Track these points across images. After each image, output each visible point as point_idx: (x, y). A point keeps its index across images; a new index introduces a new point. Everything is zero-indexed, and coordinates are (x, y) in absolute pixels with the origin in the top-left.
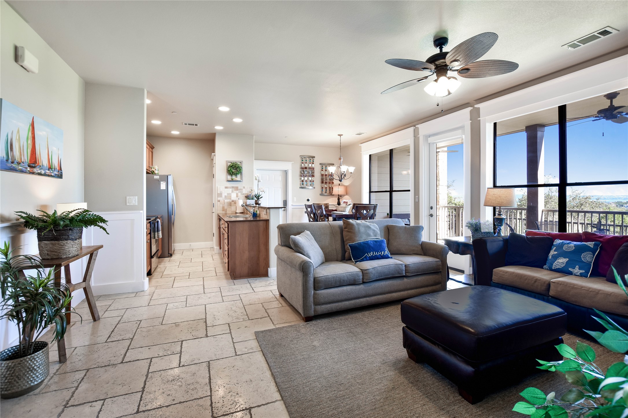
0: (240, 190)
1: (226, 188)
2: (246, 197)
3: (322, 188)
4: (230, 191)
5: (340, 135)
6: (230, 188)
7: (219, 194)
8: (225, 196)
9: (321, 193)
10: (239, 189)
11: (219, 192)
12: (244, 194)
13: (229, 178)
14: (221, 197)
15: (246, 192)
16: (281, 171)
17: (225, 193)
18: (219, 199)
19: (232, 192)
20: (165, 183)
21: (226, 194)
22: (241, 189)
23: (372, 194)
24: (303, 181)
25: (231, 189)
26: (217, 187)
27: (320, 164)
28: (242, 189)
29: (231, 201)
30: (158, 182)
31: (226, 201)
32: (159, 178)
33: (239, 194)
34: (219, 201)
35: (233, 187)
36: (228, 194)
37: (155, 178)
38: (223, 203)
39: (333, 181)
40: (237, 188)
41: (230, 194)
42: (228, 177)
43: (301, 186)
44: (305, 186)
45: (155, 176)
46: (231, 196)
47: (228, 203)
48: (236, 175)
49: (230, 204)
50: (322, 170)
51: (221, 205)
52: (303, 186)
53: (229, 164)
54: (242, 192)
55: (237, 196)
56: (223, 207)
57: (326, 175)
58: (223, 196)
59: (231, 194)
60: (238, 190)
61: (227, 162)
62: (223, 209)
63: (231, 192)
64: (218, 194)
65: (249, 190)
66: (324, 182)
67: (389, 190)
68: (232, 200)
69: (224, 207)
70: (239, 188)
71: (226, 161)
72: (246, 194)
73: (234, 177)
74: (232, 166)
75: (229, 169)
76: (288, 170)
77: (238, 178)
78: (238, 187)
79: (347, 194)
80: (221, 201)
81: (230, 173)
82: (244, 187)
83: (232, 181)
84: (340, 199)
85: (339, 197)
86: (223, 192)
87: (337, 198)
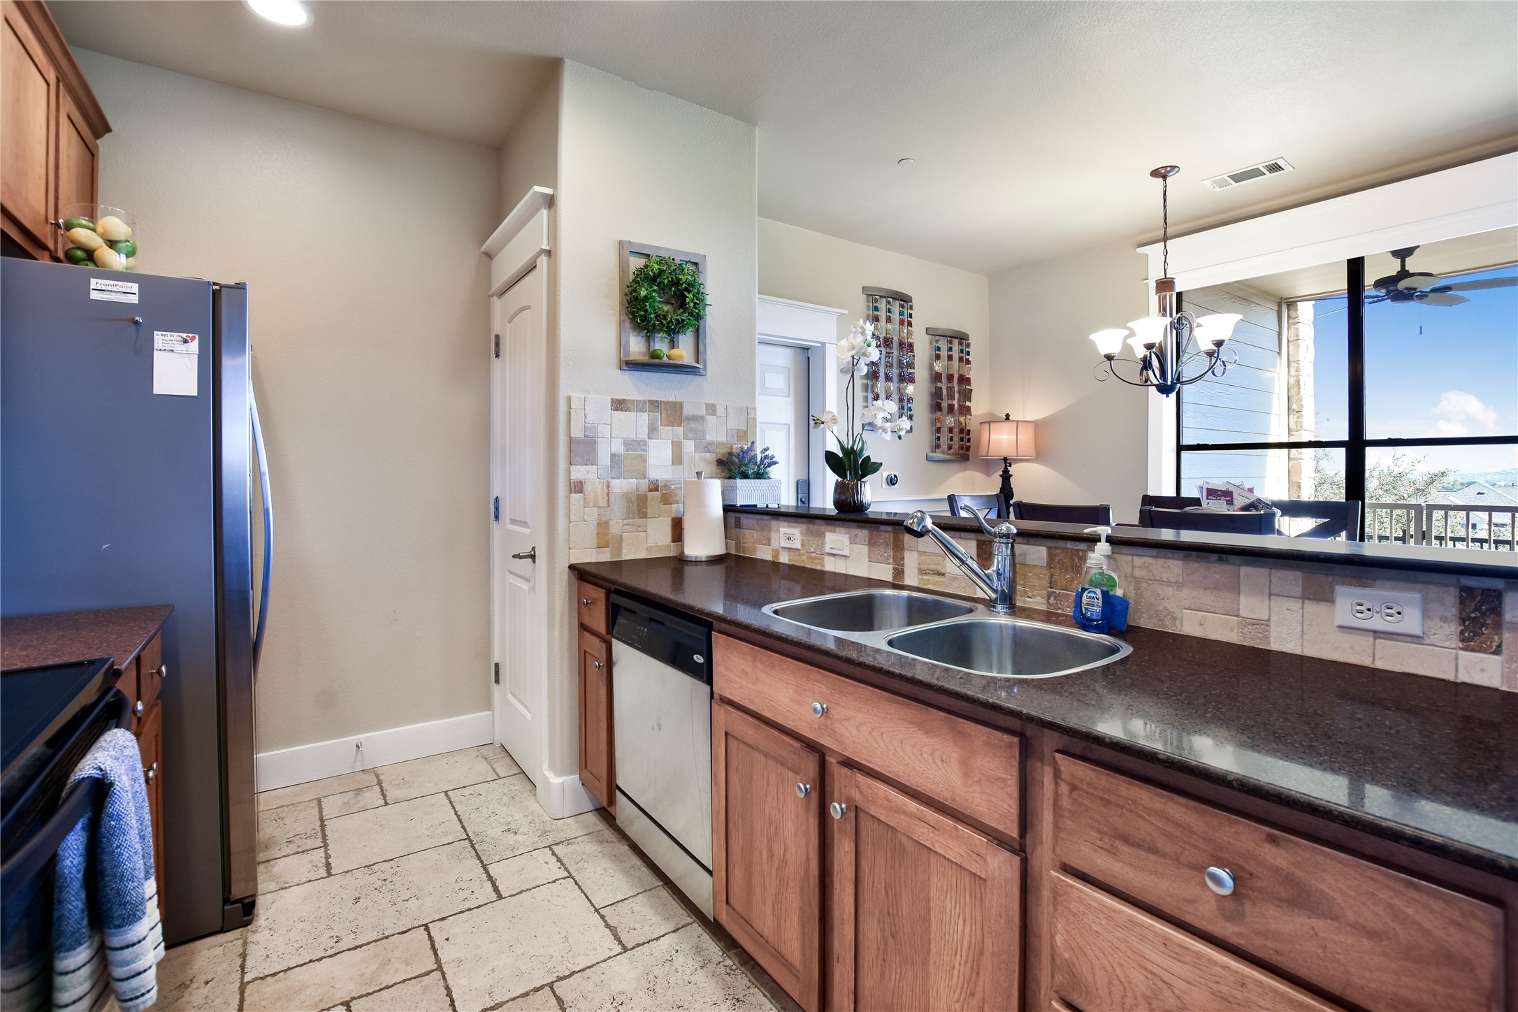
0: (692, 425)
1: (619, 405)
2: (720, 462)
3: (938, 430)
4: (636, 424)
5: (1161, 173)
6: (640, 406)
7: (579, 442)
8: (613, 456)
9: (929, 451)
10: (688, 419)
11: (577, 433)
12: (711, 444)
13: (636, 346)
14: (591, 459)
15: (722, 438)
17: (612, 437)
18: (579, 472)
19: (652, 430)
20: (194, 346)
21: (618, 447)
22: (695, 418)
23: (1184, 454)
25: (645, 416)
26: (569, 399)
27: (928, 330)
28: (702, 418)
29: (644, 484)
30: (130, 327)
31: (621, 485)
32: (134, 299)
33: (689, 446)
34: (578, 487)
35: (655, 405)
36: (628, 444)
37: (94, 295)
38: (602, 503)
39: (968, 404)
40: (673, 413)
41: (639, 442)
42: (627, 343)
45: (94, 283)
46: (644, 460)
47: (627, 497)
48: (673, 331)
49: (639, 506)
50: (938, 357)
51: (592, 515)
53: (635, 262)
54: (703, 432)
55: (677, 459)
56: (603, 526)
57: (950, 378)
58: (604, 458)
59: (646, 444)
60: (679, 425)
61: (626, 249)
62: (604, 536)
63: (643, 435)
64: (571, 440)
65: (735, 423)
66: (945, 405)
67: (1345, 437)
68: (651, 482)
69: (607, 523)
70: (687, 411)
71: (621, 243)
72: (720, 444)
73: (661, 344)
74: (654, 279)
75: (643, 293)
76: (823, 344)
77: (684, 351)
78: (681, 405)
79: (1040, 455)
80: (588, 488)
81: (645, 319)
82: (712, 409)
83: (653, 364)
84: (1012, 476)
85: (1006, 466)
86: (604, 431)
87: (1001, 473)
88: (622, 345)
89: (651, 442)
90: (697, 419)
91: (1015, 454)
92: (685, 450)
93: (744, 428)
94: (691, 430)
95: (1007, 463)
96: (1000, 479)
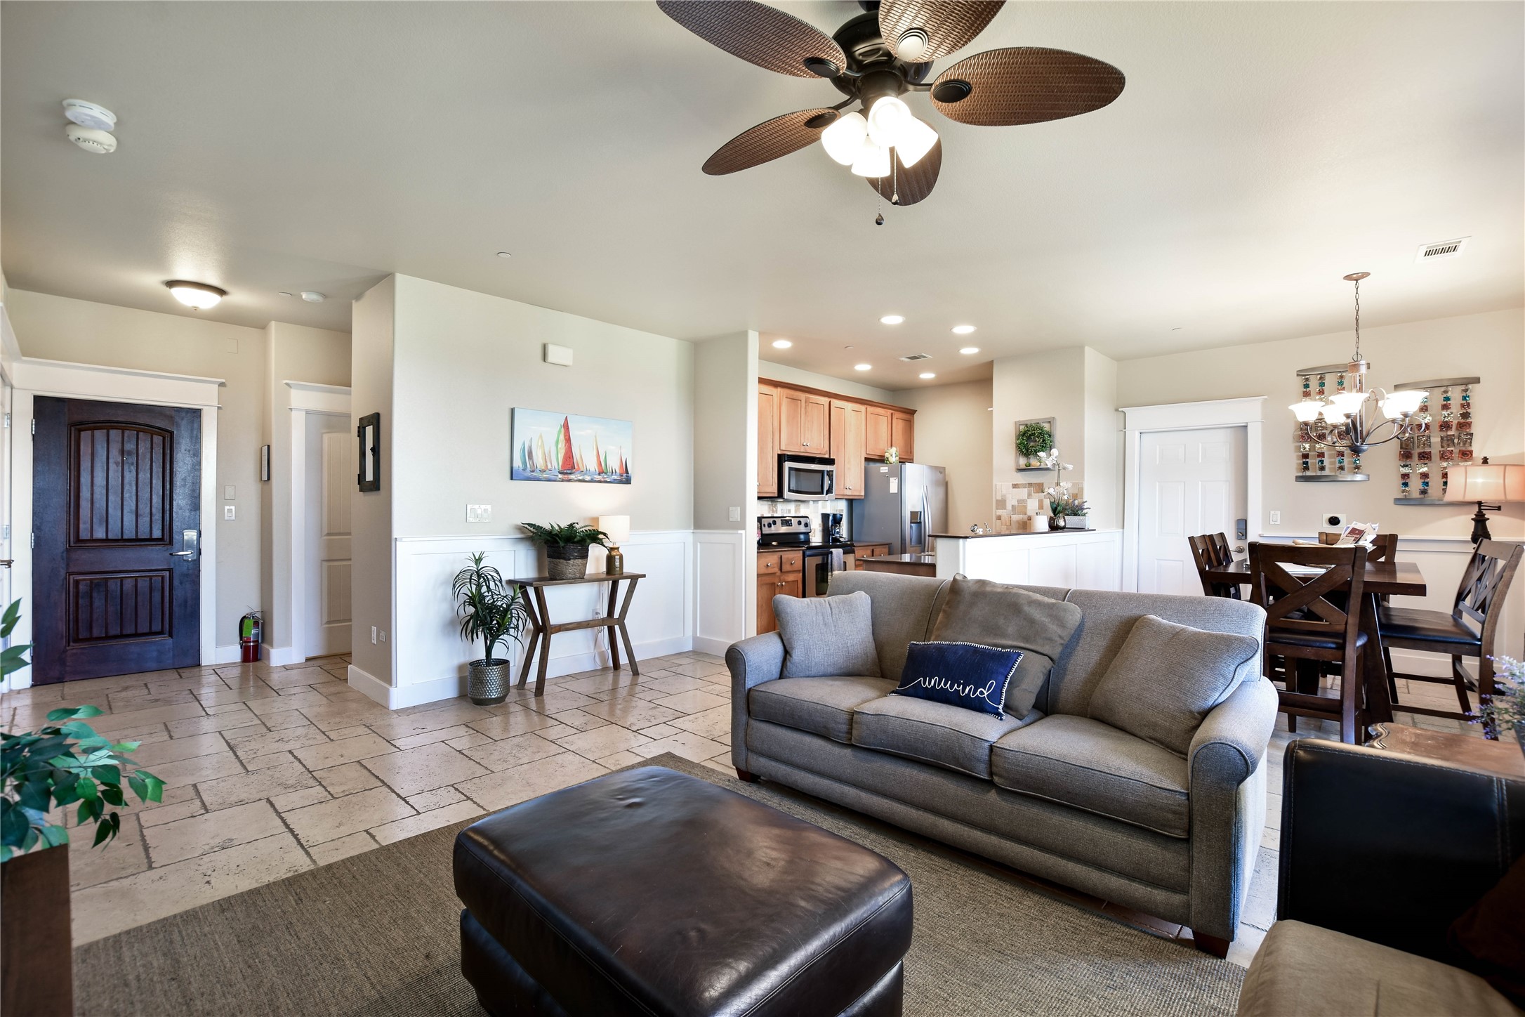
0: (1048, 492)
1: (1015, 486)
3: (1406, 476)
4: (1023, 493)
5: (1355, 278)
6: (1024, 486)
7: (1000, 500)
8: (1013, 506)
9: (1401, 496)
10: (1043, 489)
11: (999, 498)
13: (1023, 461)
14: (1004, 507)
16: (1229, 430)
17: (1013, 497)
18: (1000, 512)
19: (1029, 495)
20: (897, 482)
21: (1015, 503)
22: (1046, 489)
24: (1305, 456)
25: (1026, 490)
26: (996, 485)
27: (1397, 387)
28: (1053, 489)
29: (1025, 517)
30: (886, 479)
31: (1016, 517)
32: (887, 471)
33: (1046, 501)
34: (999, 518)
35: (1030, 485)
36: (1019, 501)
37: (881, 471)
38: (1008, 524)
39: (1468, 447)
40: (1040, 488)
41: (1023, 500)
42: (1018, 461)
43: (1301, 474)
44: (1328, 472)
45: (881, 468)
46: (1026, 508)
47: (1018, 522)
48: (1037, 453)
51: (1005, 529)
52: (1308, 473)
53: (1022, 428)
55: (1040, 507)
57: (1425, 426)
58: (1009, 507)
59: (1026, 501)
60: (1041, 492)
61: (1018, 424)
63: (1025, 497)
64: (997, 500)
65: (1073, 490)
66: (1416, 453)
68: (1029, 516)
70: (1045, 486)
71: (1017, 422)
73: (1032, 460)
74: (1028, 433)
76: (1247, 423)
77: (1042, 460)
78: (1042, 484)
80: (1003, 518)
81: (1022, 451)
83: (1028, 469)
84: (1488, 519)
85: (1480, 509)
86: (1009, 497)
87: (1474, 517)
88: (1017, 463)
89: (1028, 500)
91: (1503, 497)
92: (1044, 503)
93: (1076, 492)
95: (1482, 508)
96: (1473, 522)
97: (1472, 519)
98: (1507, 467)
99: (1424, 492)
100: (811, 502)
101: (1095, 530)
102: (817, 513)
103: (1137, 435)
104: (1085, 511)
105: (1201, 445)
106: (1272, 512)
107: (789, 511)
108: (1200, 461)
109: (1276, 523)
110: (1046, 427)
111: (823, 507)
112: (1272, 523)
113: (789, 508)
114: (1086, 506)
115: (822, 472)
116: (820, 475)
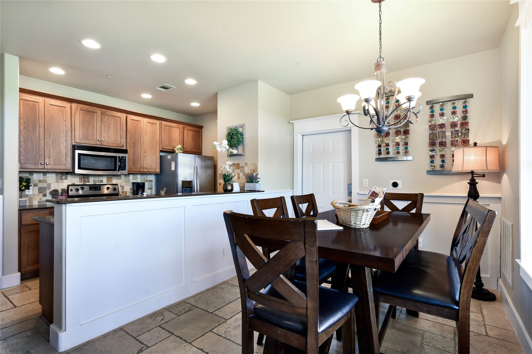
3: (433, 156)
7: (221, 174)
9: (430, 169)
10: (241, 167)
12: (246, 173)
13: (230, 151)
18: (220, 181)
19: (234, 171)
20: (175, 163)
24: (380, 146)
27: (428, 103)
28: (244, 167)
30: (170, 162)
32: (170, 158)
33: (241, 174)
35: (234, 164)
37: (168, 158)
43: (378, 157)
44: (391, 155)
45: (168, 156)
48: (237, 146)
50: (433, 116)
52: (382, 156)
53: (229, 130)
54: (244, 170)
55: (239, 178)
57: (442, 126)
64: (219, 174)
65: (252, 168)
66: (437, 142)
70: (241, 165)
71: (227, 127)
73: (234, 149)
76: (351, 127)
77: (240, 150)
78: (239, 164)
81: (231, 144)
82: (246, 164)
83: (233, 155)
84: (477, 183)
85: (473, 177)
87: (469, 181)
90: (243, 167)
91: (486, 168)
92: (240, 175)
93: (254, 168)
94: (241, 170)
95: (474, 175)
96: (469, 185)
97: (468, 183)
98: (488, 148)
99: (442, 166)
100: (123, 176)
101: (264, 191)
102: (129, 182)
103: (300, 137)
104: (258, 180)
105: (331, 141)
106: (364, 180)
107: (102, 181)
108: (331, 151)
109: (366, 186)
110: (240, 130)
111: (134, 179)
112: (364, 186)
113: (101, 179)
114: (259, 176)
115: (115, 157)
116: (113, 159)
